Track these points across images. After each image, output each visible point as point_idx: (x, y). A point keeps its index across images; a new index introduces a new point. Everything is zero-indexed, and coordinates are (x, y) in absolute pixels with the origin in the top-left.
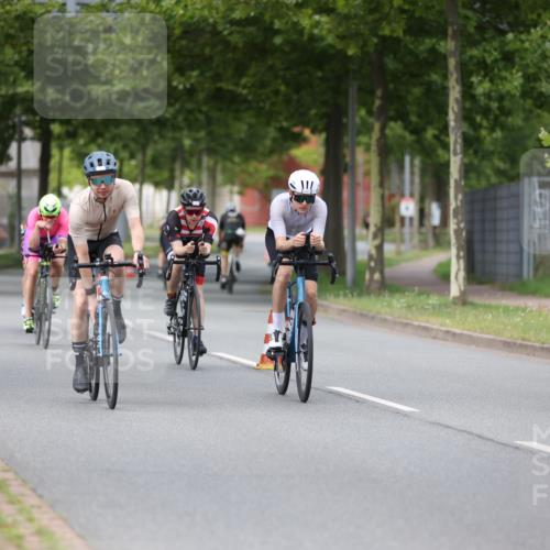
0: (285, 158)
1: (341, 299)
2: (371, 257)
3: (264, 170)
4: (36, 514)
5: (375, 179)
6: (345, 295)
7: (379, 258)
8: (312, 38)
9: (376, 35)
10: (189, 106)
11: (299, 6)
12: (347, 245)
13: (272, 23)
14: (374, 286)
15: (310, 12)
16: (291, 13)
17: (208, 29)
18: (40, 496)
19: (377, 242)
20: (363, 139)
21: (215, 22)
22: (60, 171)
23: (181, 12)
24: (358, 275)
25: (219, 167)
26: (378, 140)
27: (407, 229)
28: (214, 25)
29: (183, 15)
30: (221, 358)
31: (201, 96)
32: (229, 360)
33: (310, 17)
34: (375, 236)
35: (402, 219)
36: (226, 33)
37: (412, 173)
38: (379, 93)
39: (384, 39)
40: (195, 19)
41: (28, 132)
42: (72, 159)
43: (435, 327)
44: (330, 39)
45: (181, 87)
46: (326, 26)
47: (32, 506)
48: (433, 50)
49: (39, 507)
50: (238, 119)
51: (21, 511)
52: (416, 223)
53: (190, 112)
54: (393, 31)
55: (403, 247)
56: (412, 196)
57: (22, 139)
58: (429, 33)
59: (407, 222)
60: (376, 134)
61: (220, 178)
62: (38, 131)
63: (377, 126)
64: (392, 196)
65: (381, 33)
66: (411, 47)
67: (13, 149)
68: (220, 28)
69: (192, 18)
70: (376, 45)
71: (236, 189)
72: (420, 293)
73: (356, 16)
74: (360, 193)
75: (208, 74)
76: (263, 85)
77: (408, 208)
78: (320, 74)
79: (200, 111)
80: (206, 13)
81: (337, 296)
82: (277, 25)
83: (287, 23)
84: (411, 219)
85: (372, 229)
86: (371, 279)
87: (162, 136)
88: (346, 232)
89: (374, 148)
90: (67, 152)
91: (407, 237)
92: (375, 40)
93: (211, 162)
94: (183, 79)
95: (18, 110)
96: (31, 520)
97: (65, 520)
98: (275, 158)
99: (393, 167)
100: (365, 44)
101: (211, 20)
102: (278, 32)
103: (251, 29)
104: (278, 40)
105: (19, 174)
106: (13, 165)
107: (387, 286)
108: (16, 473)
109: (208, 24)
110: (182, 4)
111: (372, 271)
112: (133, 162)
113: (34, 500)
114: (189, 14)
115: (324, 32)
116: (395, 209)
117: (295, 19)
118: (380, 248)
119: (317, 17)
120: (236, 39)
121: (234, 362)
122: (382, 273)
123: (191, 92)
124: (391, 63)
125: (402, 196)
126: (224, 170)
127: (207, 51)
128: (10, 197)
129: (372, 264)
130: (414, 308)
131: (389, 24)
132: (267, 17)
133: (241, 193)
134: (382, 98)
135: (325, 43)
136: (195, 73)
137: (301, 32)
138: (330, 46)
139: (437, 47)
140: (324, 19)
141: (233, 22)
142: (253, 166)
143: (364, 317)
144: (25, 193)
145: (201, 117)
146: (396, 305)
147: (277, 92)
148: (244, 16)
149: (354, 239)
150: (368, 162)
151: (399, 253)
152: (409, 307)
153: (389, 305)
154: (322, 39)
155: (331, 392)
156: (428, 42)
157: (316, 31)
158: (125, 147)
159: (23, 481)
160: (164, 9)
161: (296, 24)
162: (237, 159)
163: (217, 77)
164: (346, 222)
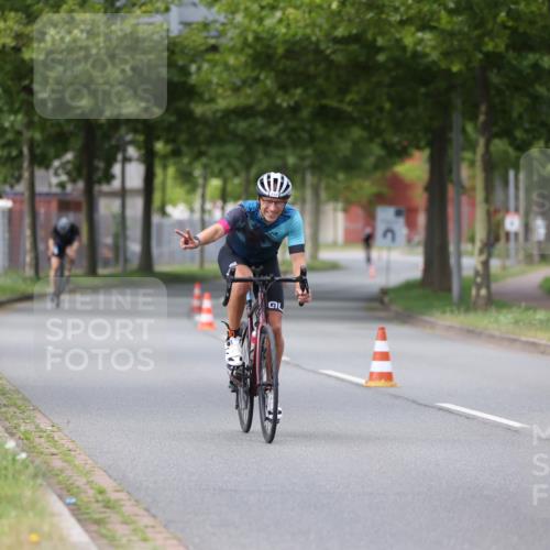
0: (388, 174)
1: (448, 315)
2: (477, 273)
3: (367, 187)
4: (150, 534)
5: (480, 195)
6: (452, 311)
7: (485, 274)
8: (415, 55)
9: (481, 52)
10: (293, 124)
11: (402, 23)
12: (453, 261)
13: (375, 40)
14: (481, 302)
15: (413, 29)
16: (393, 30)
17: (312, 47)
18: (154, 516)
19: (483, 257)
20: (468, 155)
21: (318, 41)
22: (164, 190)
23: (284, 30)
24: (464, 291)
25: (323, 185)
26: (483, 156)
27: (512, 244)
28: (317, 43)
29: (285, 34)
30: (330, 376)
31: (305, 113)
32: (337, 378)
33: (413, 34)
34: (481, 252)
35: (507, 234)
36: (328, 52)
37: (517, 188)
38: (483, 108)
39: (487, 55)
40: (298, 38)
41: (132, 151)
42: (175, 178)
43: (544, 342)
44: (434, 56)
45: (285, 105)
46: (429, 43)
47: (146, 527)
48: (536, 66)
49: (153, 527)
50: (341, 136)
51: (135, 531)
52: (521, 237)
53: (294, 130)
54: (496, 46)
55: (508, 263)
56: (517, 210)
57: (126, 160)
58: (532, 49)
59: (512, 237)
60: (480, 150)
61: (323, 195)
62: (143, 152)
63: (482, 142)
64: (496, 211)
65: (485, 49)
66: (514, 62)
67: (117, 169)
68: (323, 46)
69: (294, 36)
70: (481, 60)
71: (340, 205)
72: (528, 309)
73: (460, 32)
74: (465, 209)
75: (313, 91)
76: (366, 101)
77: (513, 223)
78: (423, 90)
79: (303, 129)
80: (308, 31)
81: (444, 312)
82: (380, 41)
83: (389, 41)
84: (516, 234)
85: (478, 244)
86: (478, 295)
87: (266, 154)
88: (452, 248)
89: (479, 164)
90: (171, 171)
91: (512, 252)
92: (480, 56)
93: (315, 180)
94: (286, 97)
95: (123, 130)
96: (145, 540)
97: (179, 540)
98: (378, 174)
99: (498, 183)
100: (469, 61)
101: (314, 38)
102: (380, 50)
103: (354, 47)
104: (381, 58)
105: (123, 193)
106: (116, 184)
107: (495, 302)
108: (129, 493)
109: (311, 43)
110: (285, 23)
111: (479, 287)
112: (237, 181)
113: (147, 520)
114: (292, 32)
115: (428, 50)
116: (500, 224)
117: (398, 36)
118: (486, 264)
119: (420, 35)
120: (339, 58)
121: (343, 380)
122: (488, 288)
123: (295, 109)
124: (495, 78)
125: (507, 211)
126: (328, 188)
127: (312, 69)
128: (114, 217)
129: (479, 280)
130: (521, 324)
131: (492, 39)
132: (369, 36)
133: (345, 210)
134: (487, 114)
135: (430, 59)
136: (299, 91)
137: (404, 48)
138: (434, 62)
139: (540, 62)
140: (427, 36)
141: (336, 41)
142: (356, 183)
143: (471, 333)
144: (129, 213)
145: (305, 136)
146: (503, 320)
147: (381, 109)
148: (346, 34)
149: (459, 255)
150: (473, 177)
151: (504, 268)
152: (517, 322)
153: (497, 321)
154: (426, 55)
155: (441, 409)
156: (532, 57)
157: (419, 48)
158: (230, 165)
159: (136, 501)
160: (266, 28)
161: (398, 41)
162: (341, 176)
163: (322, 94)
164: (452, 237)
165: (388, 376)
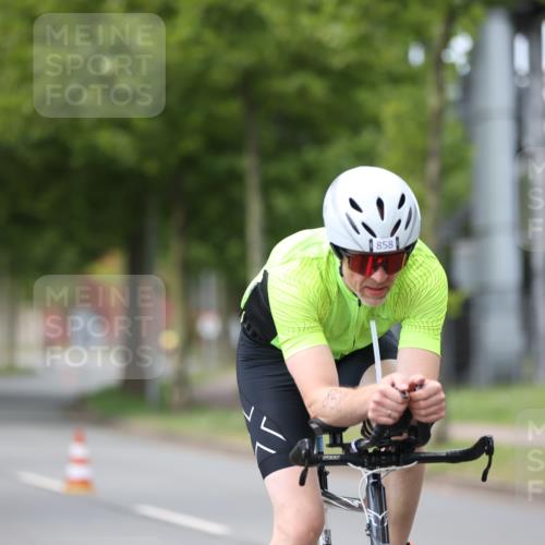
165: (85, 483)
